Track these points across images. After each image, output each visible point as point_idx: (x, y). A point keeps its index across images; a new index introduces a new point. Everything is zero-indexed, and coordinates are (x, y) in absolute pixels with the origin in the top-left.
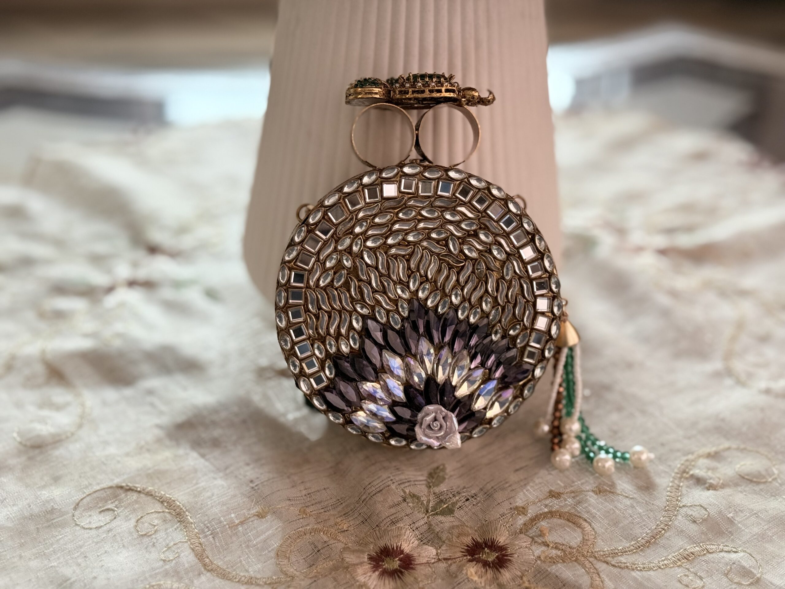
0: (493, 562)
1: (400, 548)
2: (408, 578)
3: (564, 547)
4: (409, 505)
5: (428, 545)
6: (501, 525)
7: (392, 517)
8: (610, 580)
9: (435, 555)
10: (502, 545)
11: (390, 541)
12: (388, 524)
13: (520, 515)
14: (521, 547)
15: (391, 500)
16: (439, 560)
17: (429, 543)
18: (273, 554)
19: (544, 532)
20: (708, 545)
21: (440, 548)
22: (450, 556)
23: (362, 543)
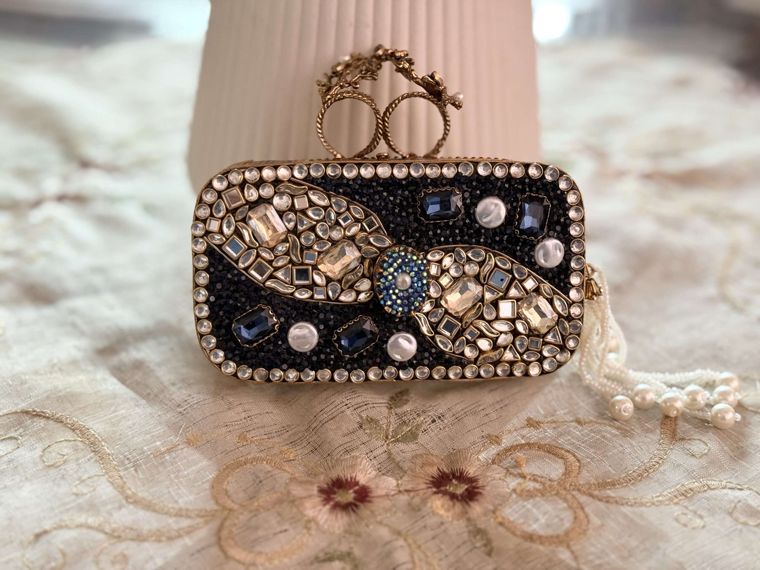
0: (462, 495)
1: (355, 479)
2: (364, 511)
3: (543, 480)
4: (366, 431)
5: (388, 476)
6: (471, 455)
7: (345, 446)
8: (596, 515)
9: (395, 487)
10: (472, 476)
11: (343, 472)
12: (341, 453)
13: (493, 444)
14: (494, 479)
15: (345, 427)
16: (400, 492)
17: (388, 473)
18: (207, 486)
19: (521, 463)
20: (709, 480)
21: (401, 478)
22: (413, 488)
23: (312, 474)
